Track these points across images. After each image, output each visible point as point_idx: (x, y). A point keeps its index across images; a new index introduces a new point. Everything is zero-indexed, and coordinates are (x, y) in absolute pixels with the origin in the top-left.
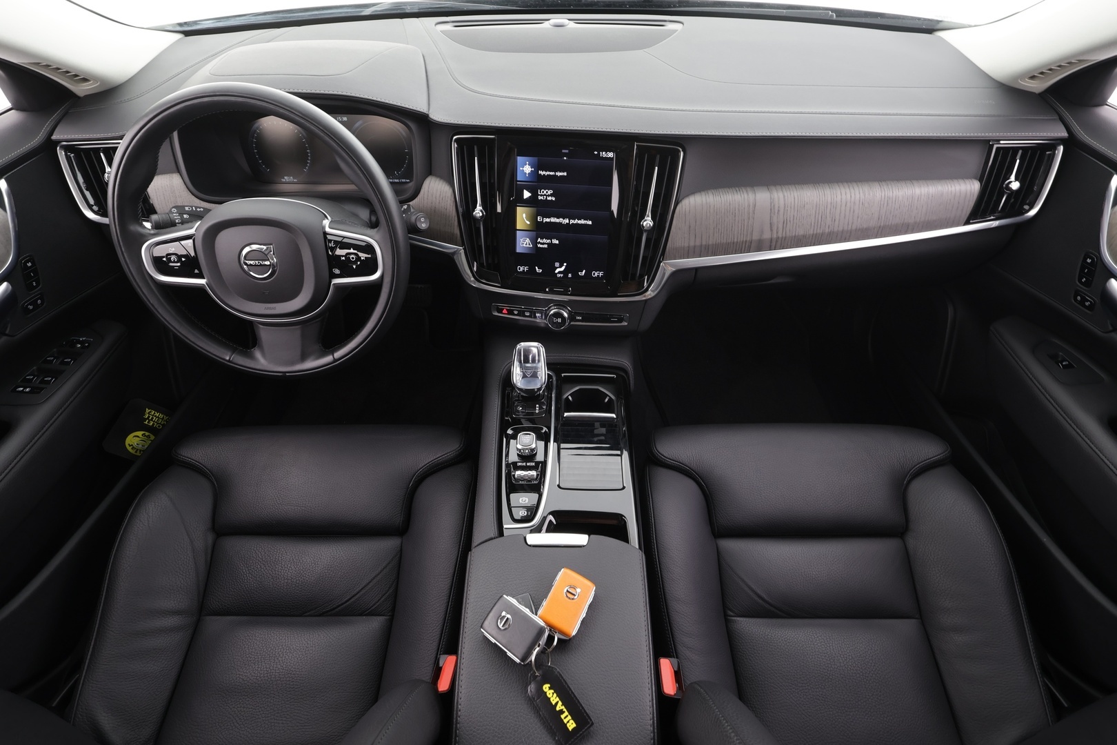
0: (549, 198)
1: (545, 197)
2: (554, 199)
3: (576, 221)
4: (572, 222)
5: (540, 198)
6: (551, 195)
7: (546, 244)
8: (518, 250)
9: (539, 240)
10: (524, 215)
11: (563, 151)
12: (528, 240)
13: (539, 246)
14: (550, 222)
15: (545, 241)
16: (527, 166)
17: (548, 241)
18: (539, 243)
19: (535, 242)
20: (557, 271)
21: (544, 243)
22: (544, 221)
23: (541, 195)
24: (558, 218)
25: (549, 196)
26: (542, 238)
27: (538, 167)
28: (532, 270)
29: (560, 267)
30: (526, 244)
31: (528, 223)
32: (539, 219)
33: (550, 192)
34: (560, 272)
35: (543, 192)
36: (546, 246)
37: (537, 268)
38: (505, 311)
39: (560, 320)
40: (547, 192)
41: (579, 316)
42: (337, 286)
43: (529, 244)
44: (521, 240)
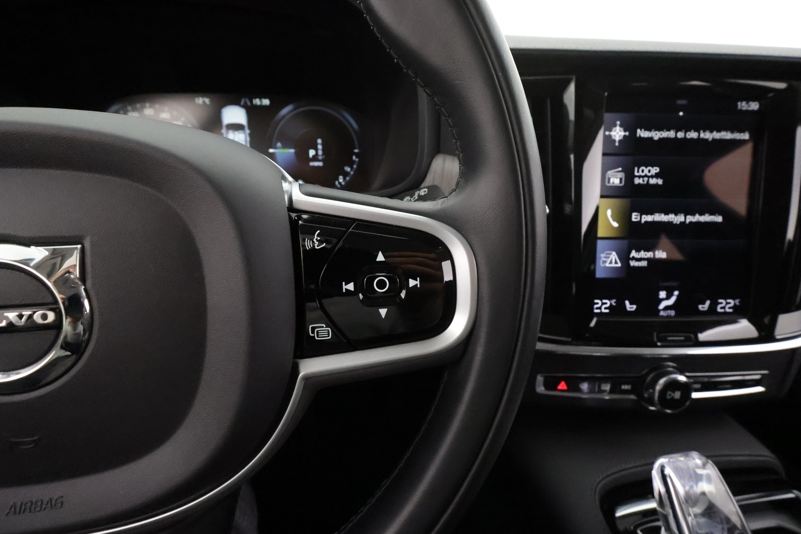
0: (653, 181)
1: (646, 179)
2: (660, 182)
3: (697, 218)
4: (690, 219)
5: (637, 181)
6: (657, 176)
7: (644, 259)
8: (599, 274)
9: (634, 254)
10: (609, 212)
11: (679, 102)
12: (614, 256)
13: (633, 263)
14: (653, 223)
15: (642, 254)
17: (649, 255)
18: (634, 258)
19: (625, 257)
20: (661, 306)
21: (640, 258)
22: (643, 221)
23: (640, 177)
24: (667, 213)
25: (652, 177)
26: (638, 251)
28: (621, 306)
29: (668, 297)
30: (611, 263)
31: (615, 225)
32: (635, 217)
33: (655, 170)
34: (667, 308)
35: (643, 171)
36: (644, 264)
37: (627, 303)
38: (562, 386)
39: (677, 395)
40: (649, 171)
41: (695, 383)
42: (316, 382)
43: (616, 263)
44: (603, 255)
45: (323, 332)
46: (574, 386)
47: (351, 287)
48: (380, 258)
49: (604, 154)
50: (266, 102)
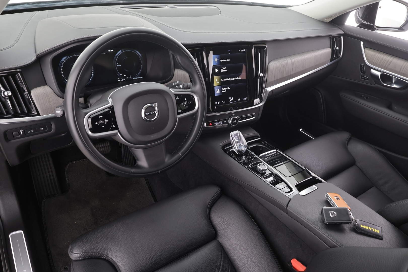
0: (225, 71)
1: (223, 70)
2: (227, 71)
3: (235, 79)
4: (234, 79)
5: (222, 71)
6: (226, 69)
8: (216, 95)
9: (223, 89)
10: (216, 80)
11: (229, 51)
12: (219, 90)
13: (223, 91)
14: (226, 81)
15: (225, 89)
16: (216, 59)
17: (226, 89)
19: (221, 90)
20: (230, 101)
21: (224, 90)
22: (224, 81)
23: (222, 70)
24: (229, 78)
26: (224, 88)
27: (220, 58)
28: (221, 102)
29: (231, 99)
30: (218, 92)
31: (218, 82)
32: (222, 80)
33: (225, 68)
34: (231, 101)
35: (223, 69)
36: (225, 91)
37: (223, 101)
38: (211, 124)
39: (235, 121)
40: (224, 68)
41: (239, 118)
42: (181, 119)
43: (219, 92)
44: (216, 90)
45: (180, 111)
46: (213, 124)
47: (183, 104)
48: (186, 99)
49: (213, 65)
50: (112, 50)
